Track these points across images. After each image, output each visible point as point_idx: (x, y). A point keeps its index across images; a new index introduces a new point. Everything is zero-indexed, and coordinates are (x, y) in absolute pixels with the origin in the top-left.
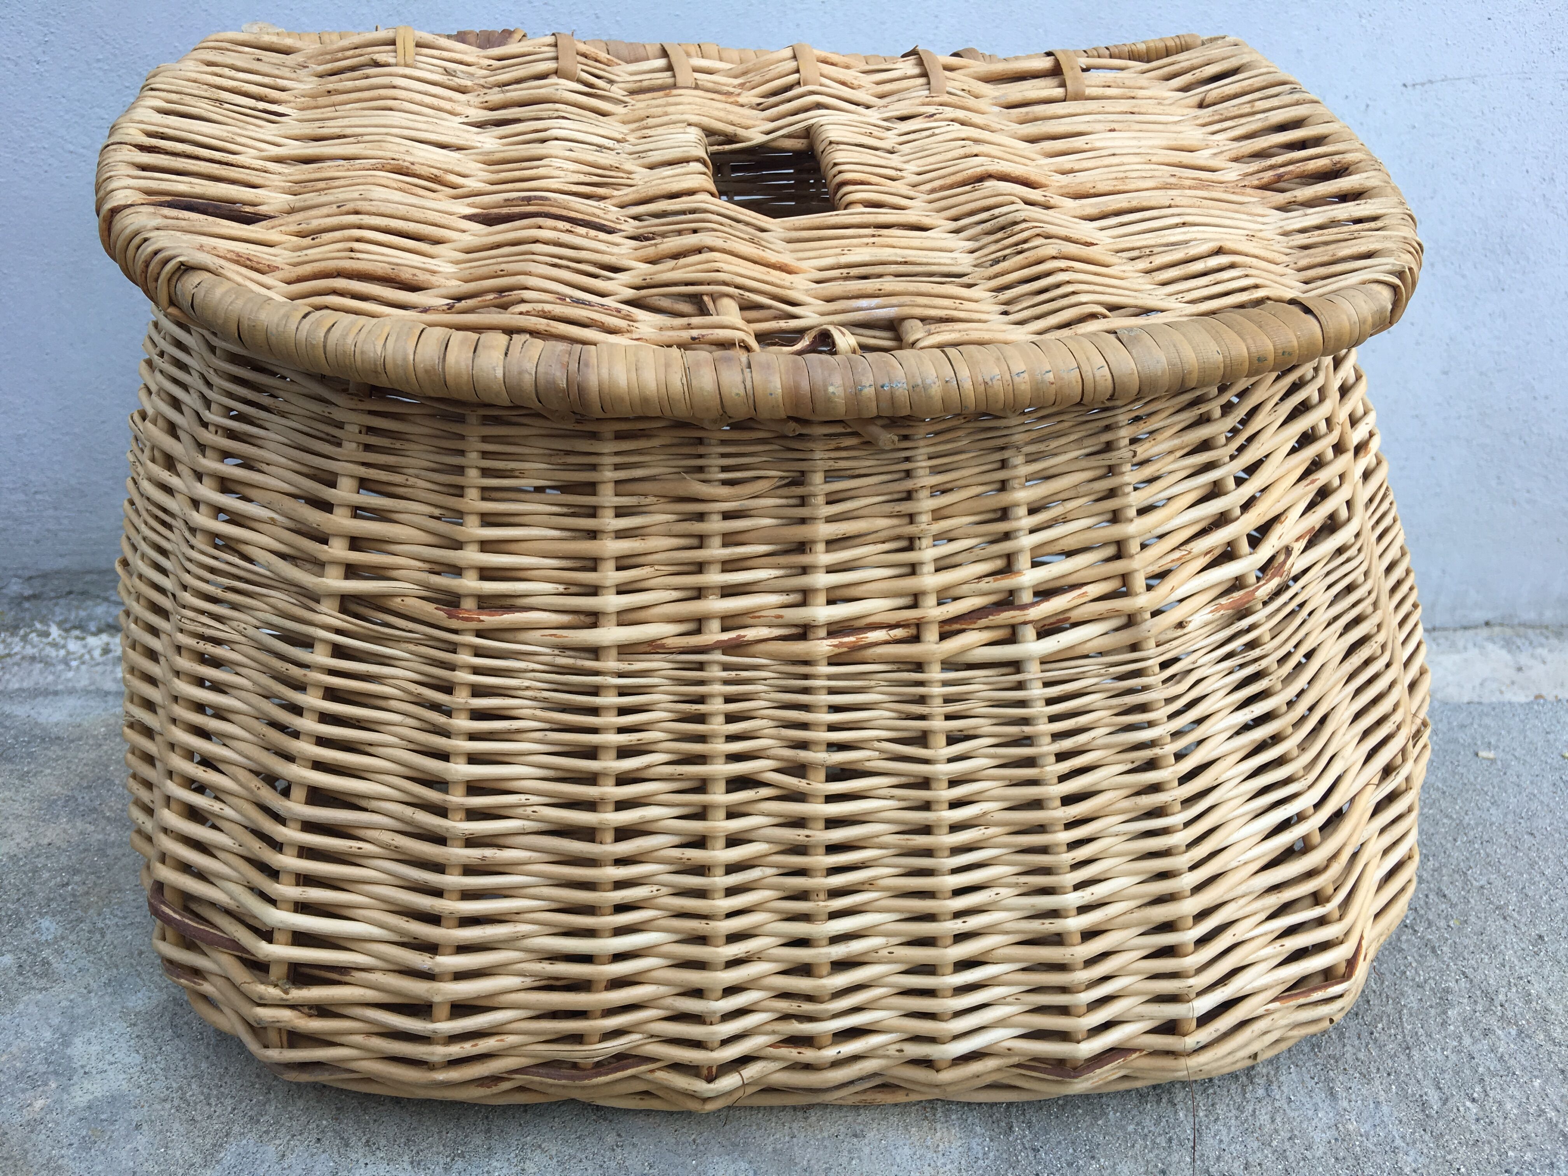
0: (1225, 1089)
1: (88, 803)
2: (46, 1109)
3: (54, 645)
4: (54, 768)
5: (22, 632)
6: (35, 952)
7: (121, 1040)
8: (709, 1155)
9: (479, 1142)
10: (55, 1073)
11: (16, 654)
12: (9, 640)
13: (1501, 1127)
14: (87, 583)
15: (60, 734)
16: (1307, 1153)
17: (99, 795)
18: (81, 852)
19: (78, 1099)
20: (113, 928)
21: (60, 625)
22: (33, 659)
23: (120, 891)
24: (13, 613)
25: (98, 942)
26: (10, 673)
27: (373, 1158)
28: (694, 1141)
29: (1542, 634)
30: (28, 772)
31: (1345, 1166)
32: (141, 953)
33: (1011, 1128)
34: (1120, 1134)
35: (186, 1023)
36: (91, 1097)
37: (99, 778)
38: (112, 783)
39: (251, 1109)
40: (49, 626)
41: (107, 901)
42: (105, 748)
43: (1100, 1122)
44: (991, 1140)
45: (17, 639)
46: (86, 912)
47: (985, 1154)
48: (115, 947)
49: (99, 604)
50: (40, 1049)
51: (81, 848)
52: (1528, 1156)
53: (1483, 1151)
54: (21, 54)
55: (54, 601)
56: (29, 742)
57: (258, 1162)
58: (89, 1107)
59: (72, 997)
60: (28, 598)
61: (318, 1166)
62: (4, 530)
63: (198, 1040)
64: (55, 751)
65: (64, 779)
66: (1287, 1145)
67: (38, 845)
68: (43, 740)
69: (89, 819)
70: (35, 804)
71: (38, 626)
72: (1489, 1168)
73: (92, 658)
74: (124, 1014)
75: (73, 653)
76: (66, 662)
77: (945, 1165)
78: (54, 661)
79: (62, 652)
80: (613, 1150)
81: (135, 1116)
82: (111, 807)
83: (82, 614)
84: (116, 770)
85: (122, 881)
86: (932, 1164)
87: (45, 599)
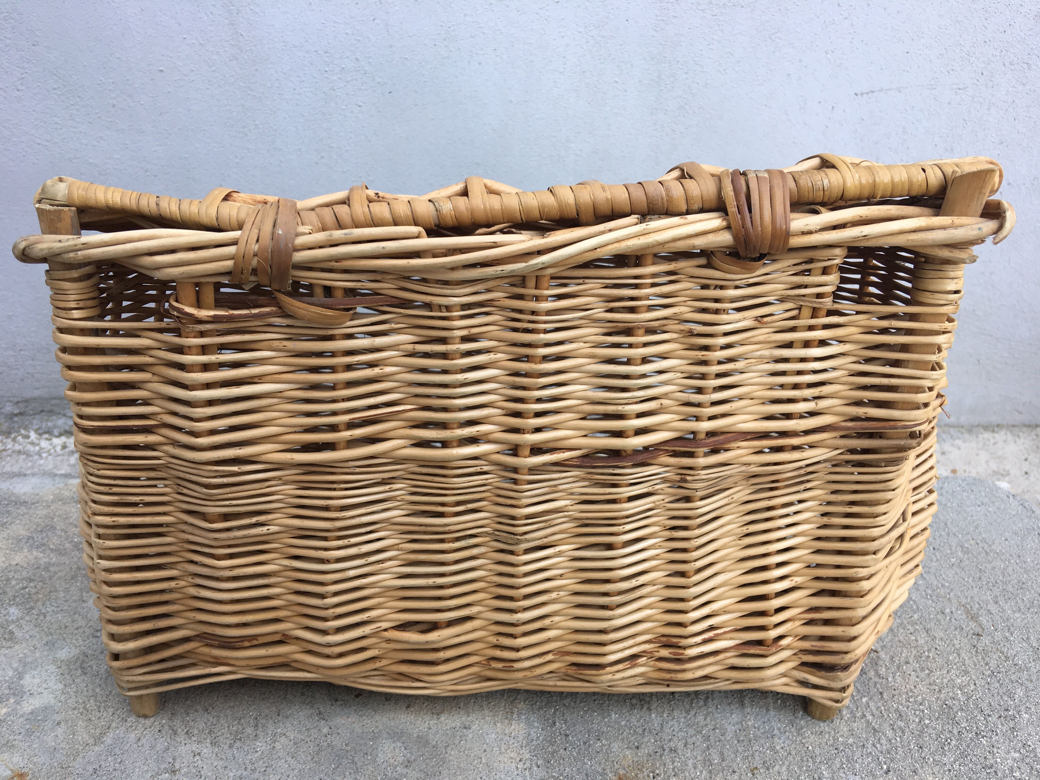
0: (681, 702)
1: (40, 540)
2: (7, 714)
3: (32, 444)
4: (21, 520)
5: (13, 436)
6: (5, 626)
7: (52, 676)
8: (380, 739)
9: (250, 732)
10: (14, 694)
11: (9, 449)
12: (5, 441)
13: (838, 724)
14: (52, 405)
15: (26, 500)
16: (722, 738)
17: (47, 536)
18: (35, 569)
19: (26, 708)
20: (51, 613)
21: (36, 431)
22: (19, 452)
23: (56, 591)
24: (7, 424)
25: (42, 621)
26: (5, 461)
27: (189, 741)
28: (373, 731)
29: (959, 431)
30: (6, 522)
31: (743, 745)
32: (66, 627)
33: (554, 723)
34: (617, 726)
35: (89, 666)
36: (33, 707)
37: (47, 526)
38: (55, 529)
39: (123, 714)
40: (29, 432)
41: (48, 597)
42: (52, 508)
43: (606, 720)
44: (542, 730)
45: (9, 440)
46: (36, 604)
47: (537, 737)
48: (51, 624)
49: (60, 418)
50: (6, 681)
51: (35, 567)
52: (851, 741)
53: (824, 738)
54: (7, 85)
55: (32, 416)
56: (7, 505)
57: (125, 743)
58: (32, 713)
59: (25, 652)
60: (16, 415)
61: (159, 745)
62: (1, 373)
63: (96, 676)
64: (23, 510)
65: (27, 527)
66: (711, 733)
67: (10, 565)
68: (16, 503)
69: (40, 550)
70: (10, 541)
71: (23, 432)
72: (826, 747)
73: (55, 451)
74: (55, 661)
75: (44, 449)
76: (39, 454)
77: (513, 743)
78: (32, 454)
79: (37, 448)
80: (326, 736)
81: (57, 718)
82: (54, 543)
83: (50, 424)
84: (58, 521)
85: (57, 586)
86: (507, 743)
87: (27, 415)
